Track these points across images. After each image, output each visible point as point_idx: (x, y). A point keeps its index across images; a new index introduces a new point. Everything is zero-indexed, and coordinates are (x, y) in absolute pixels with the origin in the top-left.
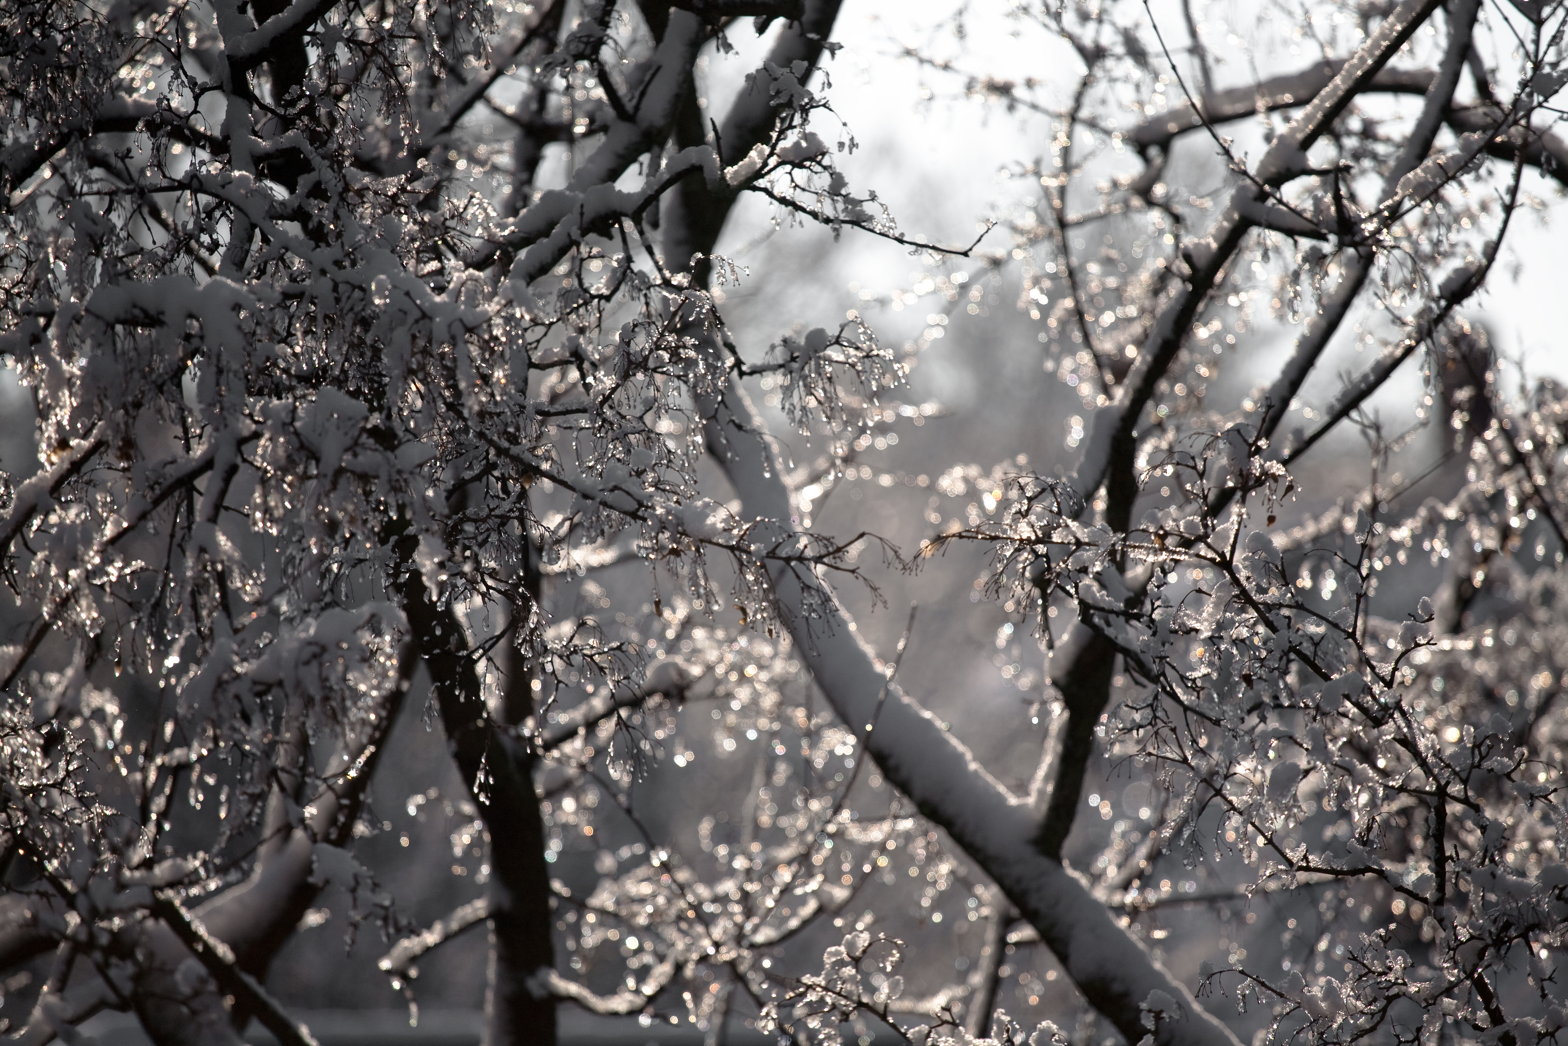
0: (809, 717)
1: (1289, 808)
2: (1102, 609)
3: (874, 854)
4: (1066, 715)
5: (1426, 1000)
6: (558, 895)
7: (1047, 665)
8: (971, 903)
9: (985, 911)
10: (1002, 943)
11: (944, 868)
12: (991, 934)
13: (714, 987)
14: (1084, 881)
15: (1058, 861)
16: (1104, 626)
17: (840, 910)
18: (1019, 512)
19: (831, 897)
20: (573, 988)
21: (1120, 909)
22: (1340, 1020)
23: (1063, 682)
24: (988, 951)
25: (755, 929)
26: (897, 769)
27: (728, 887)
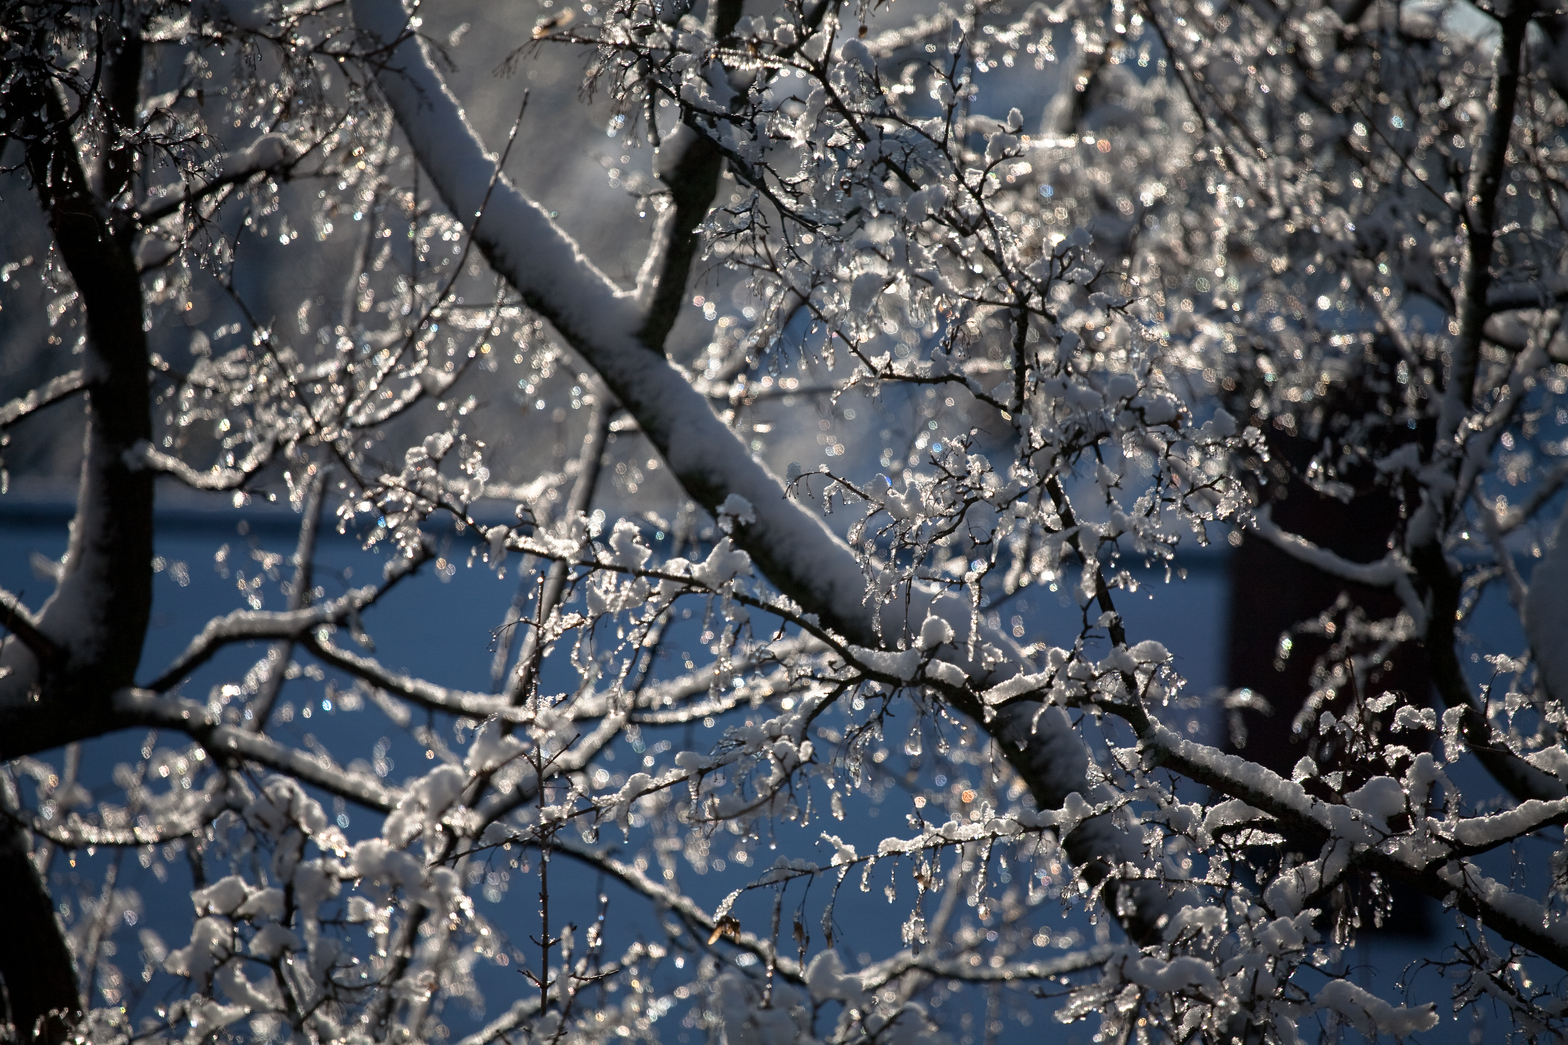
0: (416, 201)
1: (870, 319)
2: (704, 112)
3: (480, 340)
4: (673, 209)
5: (999, 505)
6: (156, 369)
7: (654, 161)
8: (575, 391)
9: (588, 399)
10: (604, 431)
11: (549, 356)
12: (593, 423)
13: (312, 468)
14: (687, 375)
15: (661, 353)
16: (708, 128)
17: (444, 393)
18: (622, 11)
19: (435, 381)
20: (170, 463)
21: (723, 402)
22: (919, 522)
23: (670, 176)
24: (590, 438)
25: (358, 411)
26: (503, 258)
27: (329, 368)
